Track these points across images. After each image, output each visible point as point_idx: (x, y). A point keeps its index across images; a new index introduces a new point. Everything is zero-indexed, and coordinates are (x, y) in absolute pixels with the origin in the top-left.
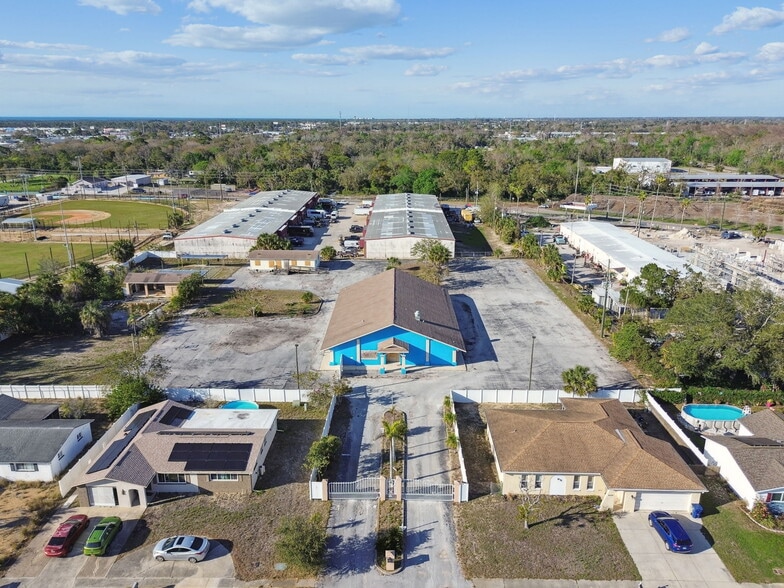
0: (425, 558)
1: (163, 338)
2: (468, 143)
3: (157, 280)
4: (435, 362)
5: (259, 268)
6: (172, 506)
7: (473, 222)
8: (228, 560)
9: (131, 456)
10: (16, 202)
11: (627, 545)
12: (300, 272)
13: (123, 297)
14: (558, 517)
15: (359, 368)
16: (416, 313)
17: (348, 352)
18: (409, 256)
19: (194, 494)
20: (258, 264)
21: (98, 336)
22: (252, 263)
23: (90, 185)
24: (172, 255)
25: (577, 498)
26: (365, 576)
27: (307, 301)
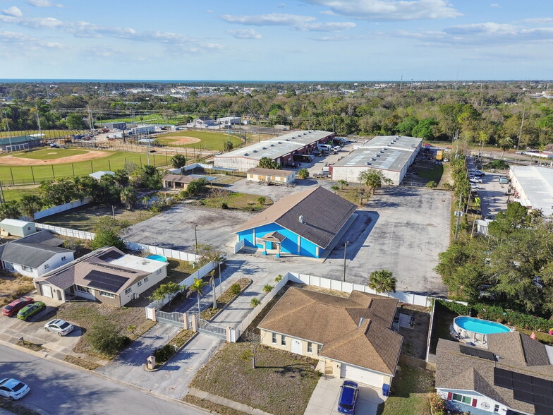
0: (177, 368)
1: (161, 214)
2: (498, 100)
3: (180, 180)
4: (304, 253)
5: (252, 179)
6: (76, 305)
7: (442, 160)
8: (76, 339)
9: (68, 272)
10: (160, 130)
11: (311, 398)
12: (277, 185)
13: (161, 188)
14: (282, 368)
15: (253, 249)
16: (300, 217)
17: (247, 237)
18: (356, 181)
19: (93, 301)
20: (252, 177)
21: (129, 208)
22: (248, 175)
23: (203, 122)
24: (210, 167)
25: (309, 359)
26: (135, 368)
27: (261, 203)
